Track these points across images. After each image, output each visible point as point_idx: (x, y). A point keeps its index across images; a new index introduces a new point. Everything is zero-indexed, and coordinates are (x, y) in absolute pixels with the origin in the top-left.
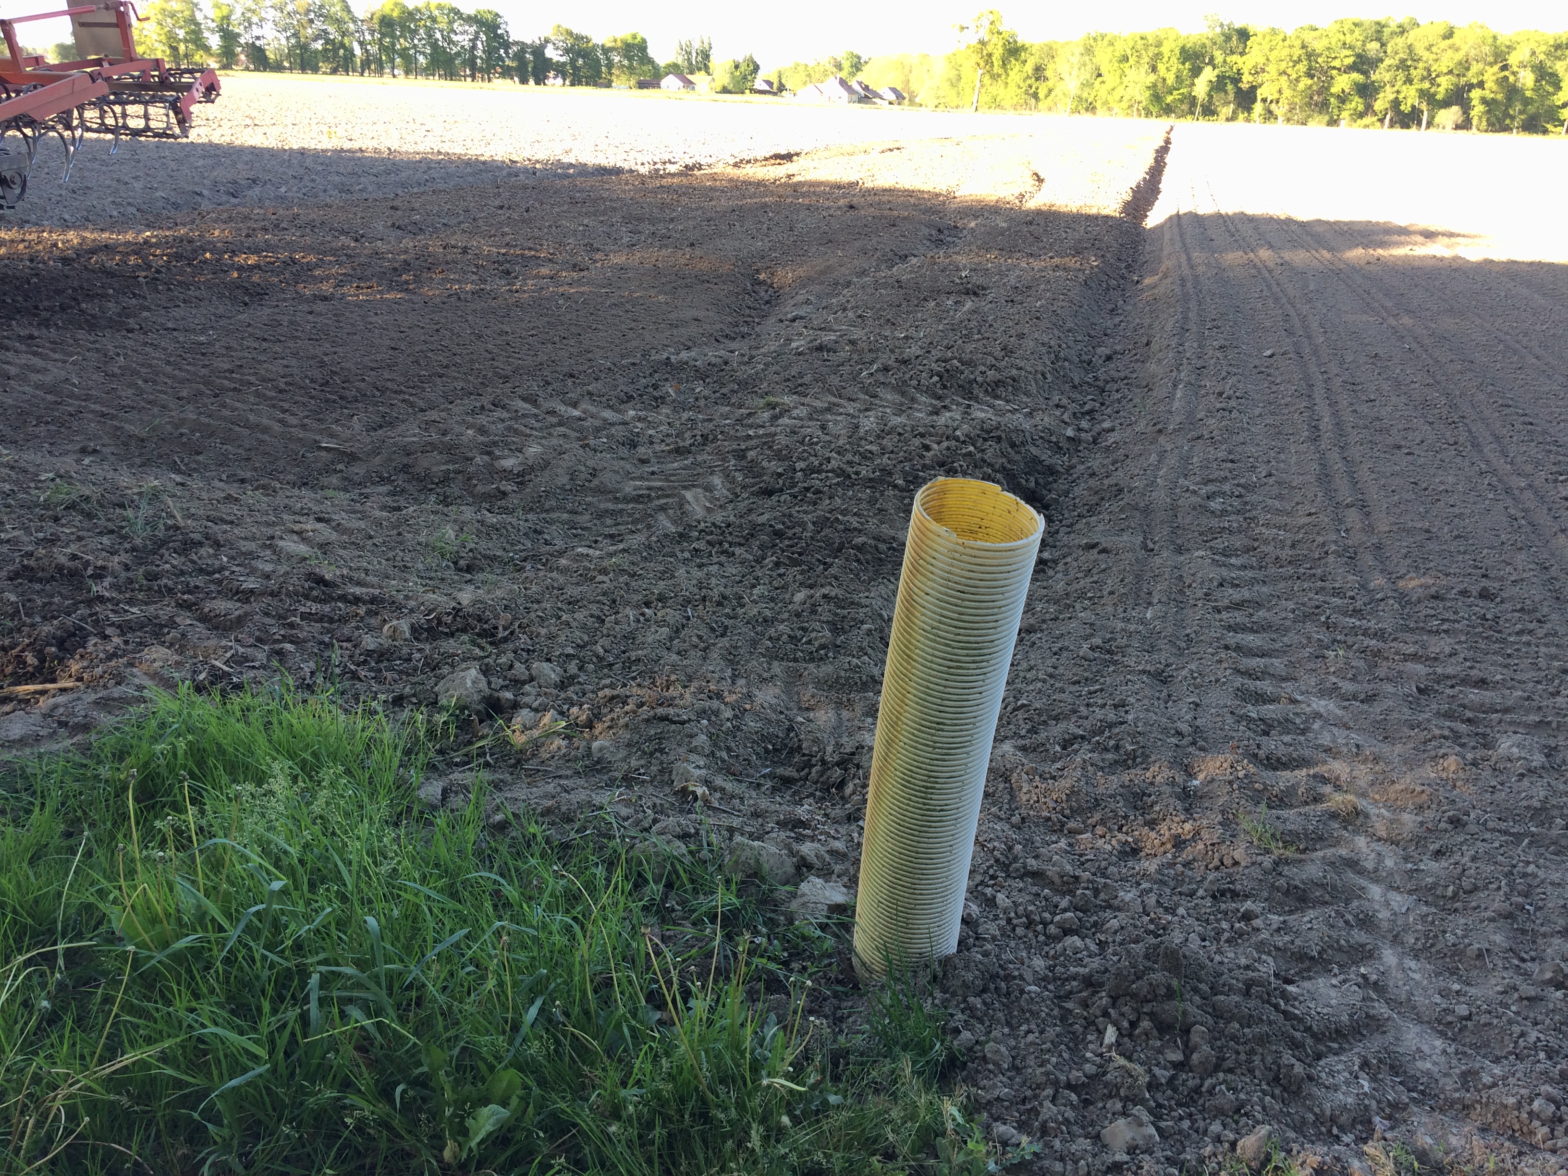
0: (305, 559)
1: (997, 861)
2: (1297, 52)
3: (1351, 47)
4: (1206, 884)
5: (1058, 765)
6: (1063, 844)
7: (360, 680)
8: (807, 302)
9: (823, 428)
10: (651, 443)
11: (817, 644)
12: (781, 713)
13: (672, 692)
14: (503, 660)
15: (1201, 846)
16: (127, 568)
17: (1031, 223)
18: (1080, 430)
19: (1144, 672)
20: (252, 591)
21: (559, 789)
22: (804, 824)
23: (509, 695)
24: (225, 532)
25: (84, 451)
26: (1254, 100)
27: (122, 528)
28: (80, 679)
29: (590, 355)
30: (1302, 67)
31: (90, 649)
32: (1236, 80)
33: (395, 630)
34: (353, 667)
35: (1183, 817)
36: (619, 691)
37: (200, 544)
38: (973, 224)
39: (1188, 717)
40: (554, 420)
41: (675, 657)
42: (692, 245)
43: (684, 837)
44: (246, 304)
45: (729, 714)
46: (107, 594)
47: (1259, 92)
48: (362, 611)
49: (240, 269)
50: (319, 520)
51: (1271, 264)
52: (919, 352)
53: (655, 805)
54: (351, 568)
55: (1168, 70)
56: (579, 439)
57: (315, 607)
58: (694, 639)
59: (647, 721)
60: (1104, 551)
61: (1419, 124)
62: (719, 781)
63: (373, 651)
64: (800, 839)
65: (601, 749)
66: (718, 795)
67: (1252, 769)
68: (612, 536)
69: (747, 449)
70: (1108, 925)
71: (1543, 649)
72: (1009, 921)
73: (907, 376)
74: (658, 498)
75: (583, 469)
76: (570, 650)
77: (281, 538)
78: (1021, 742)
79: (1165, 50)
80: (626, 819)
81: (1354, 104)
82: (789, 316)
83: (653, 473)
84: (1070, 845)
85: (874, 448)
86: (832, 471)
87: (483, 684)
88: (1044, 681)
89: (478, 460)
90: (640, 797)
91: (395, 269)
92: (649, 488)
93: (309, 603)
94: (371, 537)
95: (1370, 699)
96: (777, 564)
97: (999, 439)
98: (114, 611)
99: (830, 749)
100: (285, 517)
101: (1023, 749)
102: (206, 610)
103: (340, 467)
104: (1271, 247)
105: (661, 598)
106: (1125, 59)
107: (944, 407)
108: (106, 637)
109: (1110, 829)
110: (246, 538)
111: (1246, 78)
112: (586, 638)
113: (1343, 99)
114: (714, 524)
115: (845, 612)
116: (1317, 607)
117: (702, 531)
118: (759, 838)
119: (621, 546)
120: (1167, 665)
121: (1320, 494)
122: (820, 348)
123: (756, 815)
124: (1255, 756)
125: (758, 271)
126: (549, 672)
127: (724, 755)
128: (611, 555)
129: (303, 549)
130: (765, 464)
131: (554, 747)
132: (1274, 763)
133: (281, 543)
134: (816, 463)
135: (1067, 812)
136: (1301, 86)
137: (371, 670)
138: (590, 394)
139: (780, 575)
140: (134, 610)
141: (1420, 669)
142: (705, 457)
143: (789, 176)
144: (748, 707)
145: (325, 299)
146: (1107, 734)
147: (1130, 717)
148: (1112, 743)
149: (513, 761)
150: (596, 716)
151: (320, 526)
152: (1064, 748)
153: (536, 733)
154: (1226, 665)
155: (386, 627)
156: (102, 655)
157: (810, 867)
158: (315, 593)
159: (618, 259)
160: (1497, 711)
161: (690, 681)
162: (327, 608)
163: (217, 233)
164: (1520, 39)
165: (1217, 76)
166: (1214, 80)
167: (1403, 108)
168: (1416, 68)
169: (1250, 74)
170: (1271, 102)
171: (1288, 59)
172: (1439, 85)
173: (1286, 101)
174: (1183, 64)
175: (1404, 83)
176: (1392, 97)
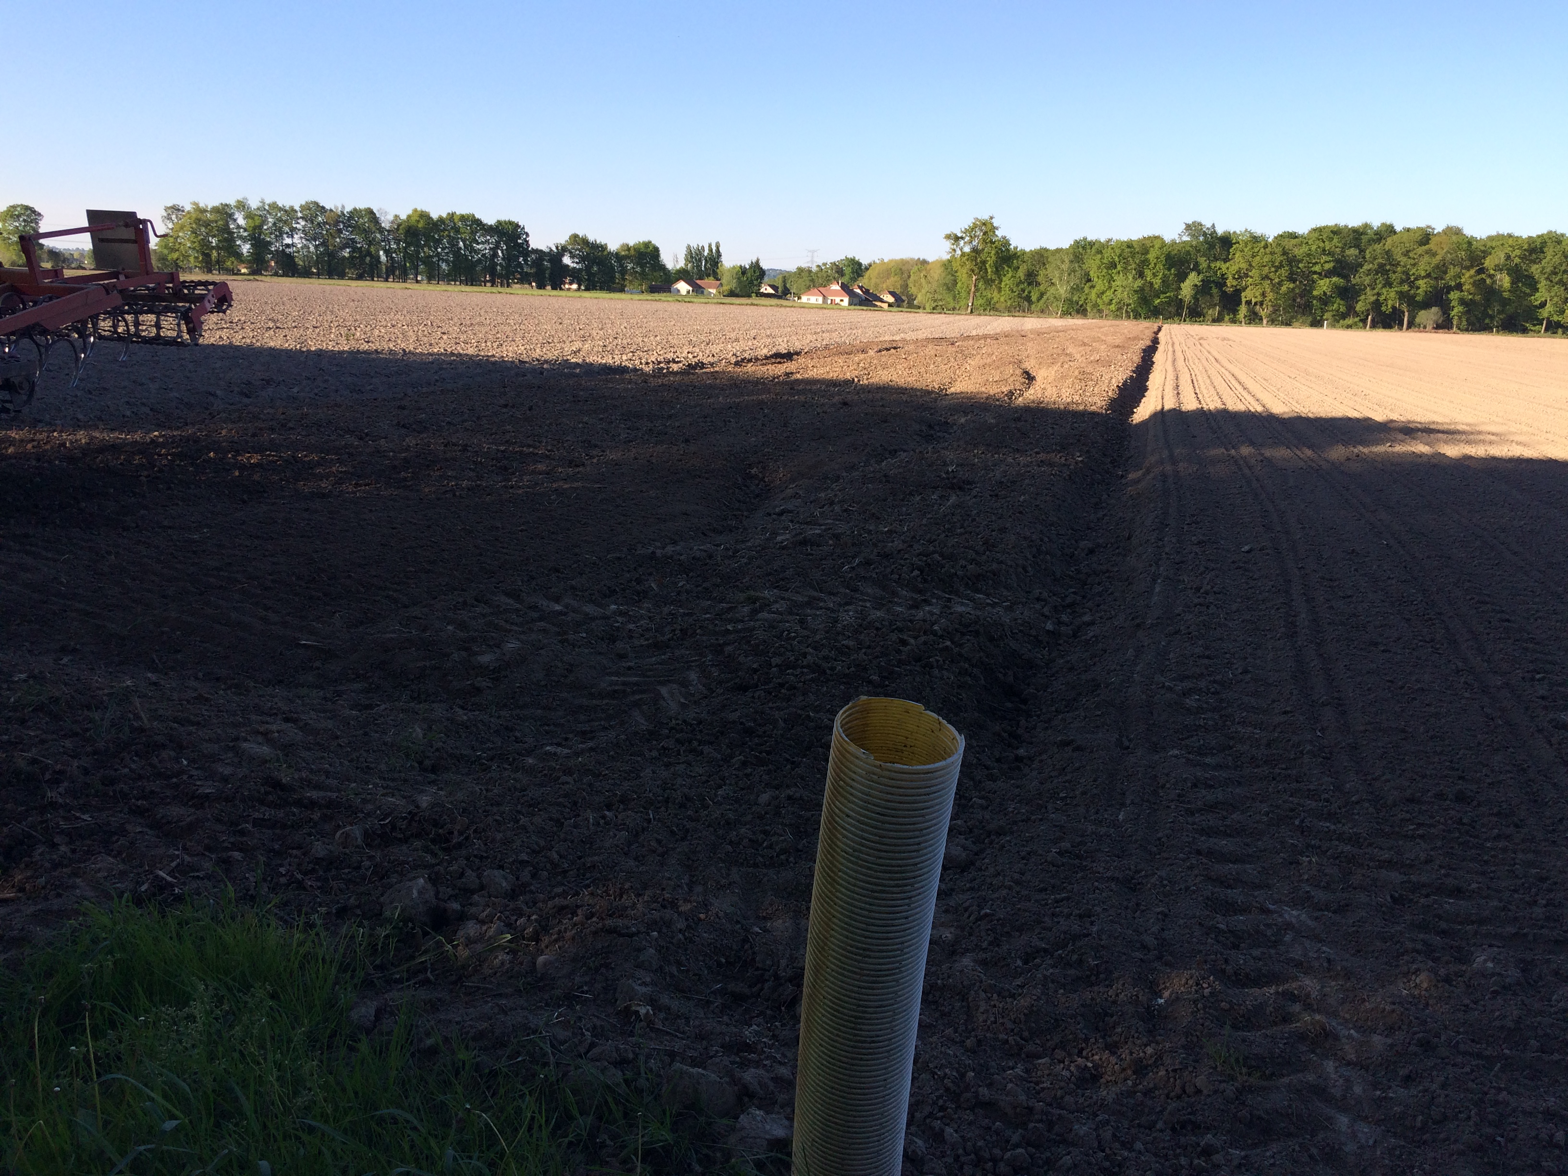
0: (266, 761)
1: (947, 1090)
2: (1279, 258)
3: (1330, 254)
4: (1165, 1113)
5: (1018, 982)
6: (1019, 1070)
7: (305, 889)
8: (796, 496)
9: (802, 622)
10: (631, 637)
11: (777, 849)
12: (738, 922)
13: (626, 901)
14: (454, 867)
15: (1162, 1073)
16: (86, 772)
17: (1018, 419)
18: (1060, 623)
19: (1113, 879)
20: (207, 796)
21: (496, 1010)
22: (748, 1048)
23: (456, 906)
24: (190, 734)
25: (64, 650)
26: (1240, 303)
27: (87, 730)
28: (22, 890)
29: (577, 550)
30: (1284, 272)
31: (36, 857)
32: (1221, 283)
33: (347, 835)
34: (299, 876)
35: (1145, 1040)
36: (569, 900)
37: (164, 746)
38: (963, 420)
39: (1155, 929)
40: (535, 615)
41: (632, 863)
42: (687, 441)
43: (621, 1063)
44: (244, 502)
45: (681, 924)
46: (60, 800)
47: (1243, 294)
48: (317, 815)
49: (242, 467)
50: (287, 720)
51: (1253, 461)
52: (901, 546)
53: (595, 1027)
54: (311, 771)
55: (1154, 275)
56: (558, 634)
57: (268, 813)
58: (654, 844)
59: (595, 933)
60: (1078, 749)
61: (1401, 325)
62: (665, 1000)
63: (322, 859)
64: (744, 1065)
65: (545, 964)
66: (662, 1015)
67: (1218, 986)
68: (584, 733)
69: (726, 644)
70: (1061, 1162)
71: (1520, 856)
72: (957, 1158)
73: (889, 570)
74: (634, 693)
75: (560, 665)
76: (524, 857)
77: (246, 740)
78: (982, 955)
79: (1151, 256)
80: (562, 1043)
81: (1336, 306)
82: (777, 510)
83: (629, 668)
84: (1027, 1071)
85: (851, 643)
86: (808, 666)
87: (430, 894)
88: (1010, 888)
89: (455, 656)
90: (580, 1018)
91: (395, 467)
92: (624, 684)
93: (263, 809)
94: (337, 737)
95: (1342, 909)
96: (744, 764)
97: (977, 633)
98: (65, 818)
99: (783, 962)
100: (254, 717)
101: (984, 963)
102: (159, 816)
103: (318, 664)
104: (1252, 443)
105: (624, 800)
106: (1113, 265)
107: (925, 601)
108: (54, 846)
109: (1070, 1055)
110: (210, 740)
111: (1230, 282)
112: (542, 843)
113: (1325, 301)
114: (684, 721)
115: (809, 814)
116: (1292, 810)
117: (672, 728)
118: (702, 1065)
119: (591, 744)
120: (1137, 872)
121: (1295, 692)
122: (804, 542)
123: (700, 1037)
124: (1223, 971)
125: (750, 466)
126: (500, 879)
127: (674, 970)
128: (577, 754)
129: (265, 750)
130: (741, 659)
131: (497, 962)
132: (1242, 980)
133: (245, 745)
134: (792, 658)
135: (1026, 1034)
136: (1284, 289)
137: (318, 879)
138: (573, 588)
139: (747, 776)
140: (86, 817)
141: (1395, 877)
142: (683, 651)
143: (787, 374)
144: (702, 916)
145: (323, 496)
146: (1070, 947)
147: (1095, 929)
148: (1075, 957)
149: (454, 978)
150: (544, 928)
151: (285, 726)
152: (1026, 962)
153: (479, 947)
154: (1196, 872)
155: (338, 834)
156: (47, 865)
157: (751, 1096)
158: (270, 798)
159: (612, 456)
160: (1473, 923)
161: (645, 889)
162: (281, 814)
163: (224, 432)
164: (1494, 245)
165: (1203, 281)
166: (1199, 284)
167: (1383, 309)
168: (1394, 272)
169: (1234, 278)
170: (1256, 304)
171: (1270, 264)
172: (1418, 288)
173: (1270, 304)
174: (1169, 270)
175: (1384, 286)
176: (1373, 299)
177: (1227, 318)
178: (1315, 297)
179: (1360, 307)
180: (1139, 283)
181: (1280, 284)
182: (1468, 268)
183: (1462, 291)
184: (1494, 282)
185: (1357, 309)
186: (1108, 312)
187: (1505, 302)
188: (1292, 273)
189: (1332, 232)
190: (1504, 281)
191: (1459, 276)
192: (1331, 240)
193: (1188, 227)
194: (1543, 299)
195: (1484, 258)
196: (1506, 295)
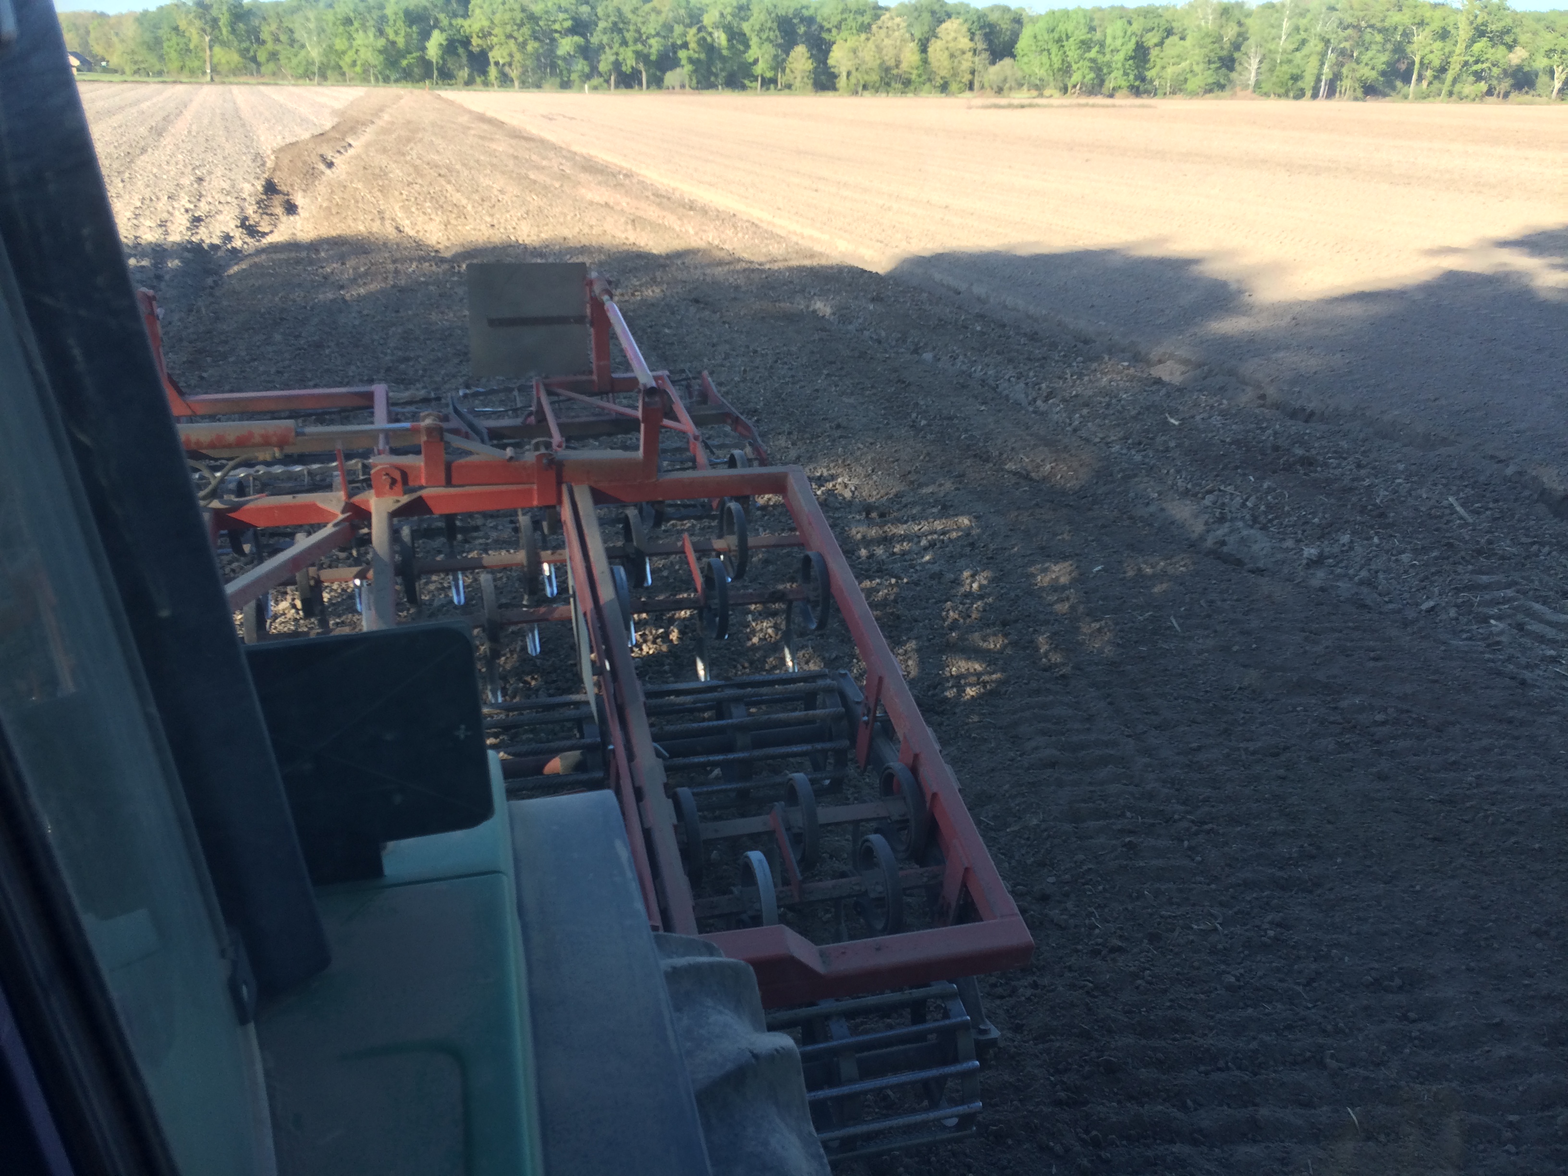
3: (566, 11)
26: (488, 64)
30: (526, 30)
32: (466, 42)
47: (490, 55)
55: (396, 33)
61: (640, 84)
79: (389, 11)
81: (580, 66)
111: (475, 41)
113: (569, 61)
136: (529, 48)
165: (447, 40)
166: (445, 43)
167: (624, 69)
168: (628, 31)
169: (478, 37)
170: (504, 65)
171: (512, 22)
172: (650, 47)
173: (519, 64)
174: (410, 27)
175: (621, 45)
176: (612, 58)
177: (478, 80)
178: (559, 57)
179: (603, 67)
180: (381, 42)
181: (525, 44)
182: (690, 26)
183: (688, 50)
184: (713, 40)
185: (600, 69)
186: (352, 75)
187: (723, 59)
188: (534, 32)
190: (721, 38)
191: (684, 34)
194: (756, 56)
195: (701, 15)
196: (725, 52)
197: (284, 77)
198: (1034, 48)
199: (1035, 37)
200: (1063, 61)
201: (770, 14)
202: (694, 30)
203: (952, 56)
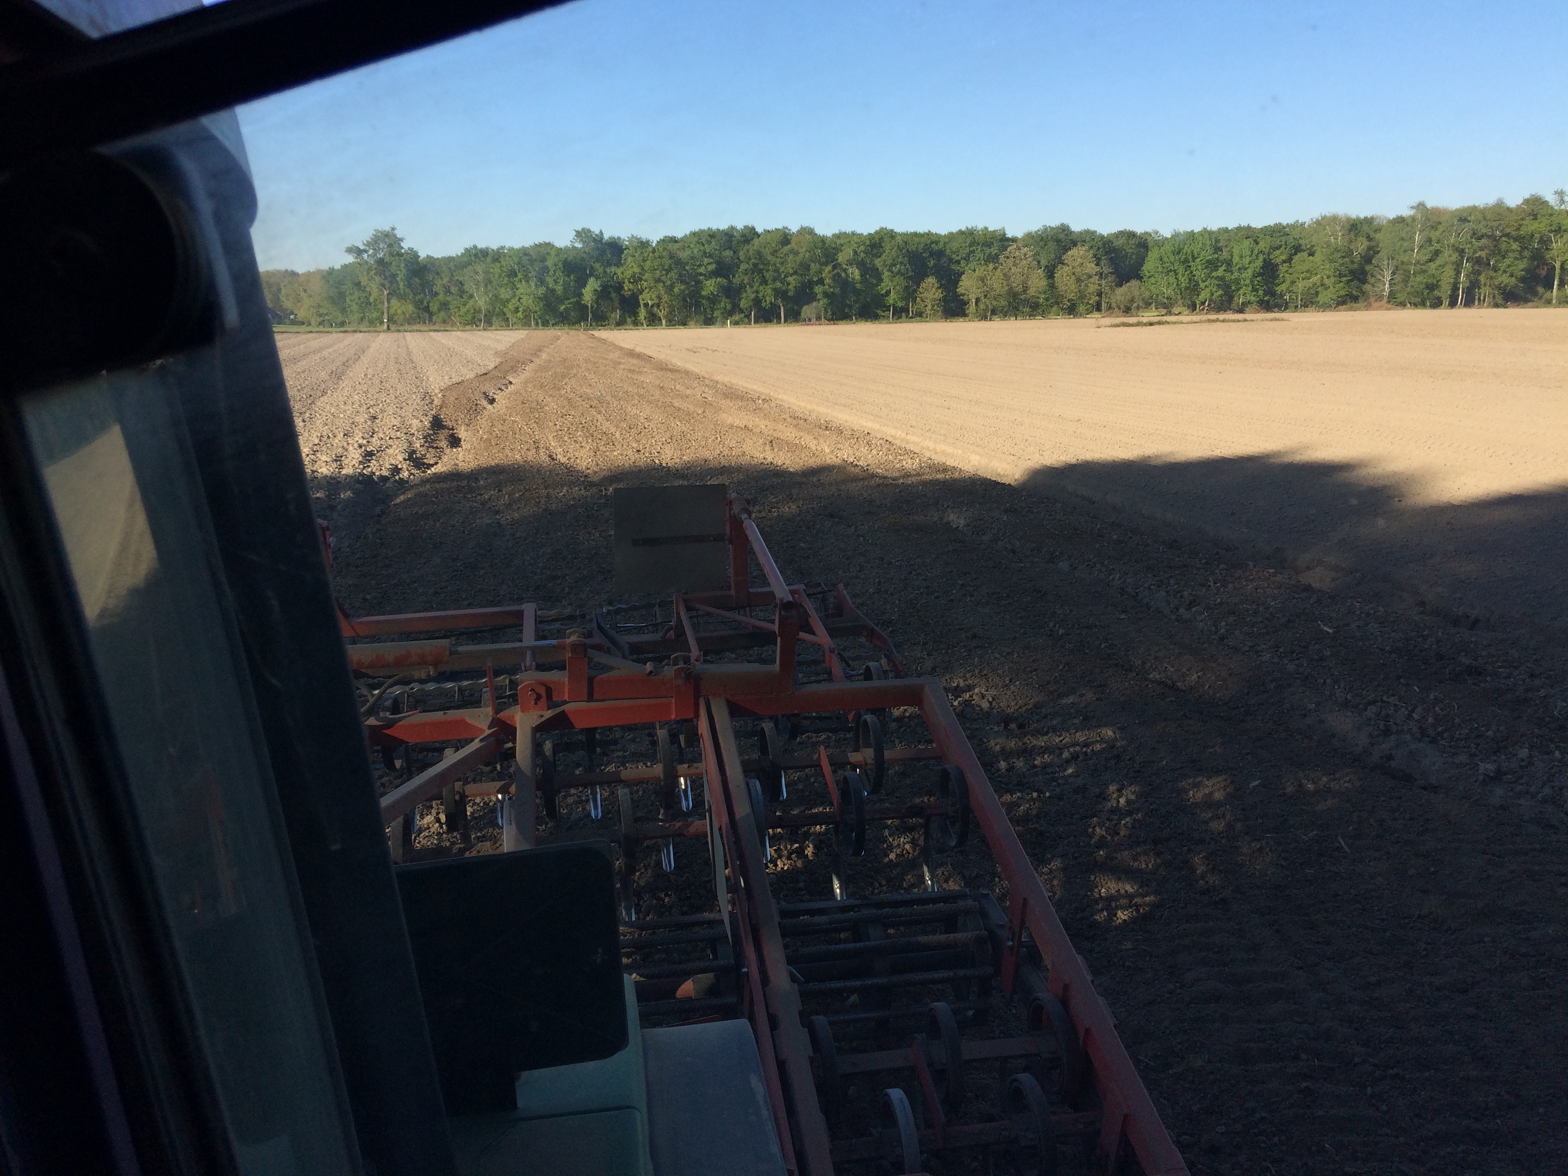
3: (711, 256)
26: (639, 305)
47: (640, 297)
55: (556, 282)
61: (779, 319)
79: (549, 263)
81: (723, 304)
111: (627, 286)
164: (842, 242)
165: (601, 286)
166: (599, 289)
167: (763, 305)
168: (768, 271)
169: (630, 282)
170: (652, 306)
171: (660, 267)
172: (788, 284)
173: (666, 305)
174: (569, 276)
175: (761, 284)
176: (753, 296)
177: (629, 320)
178: (703, 297)
179: (743, 304)
180: (542, 290)
181: (672, 286)
182: (826, 264)
183: (824, 285)
184: (848, 275)
185: (741, 306)
186: (515, 320)
187: (857, 292)
188: (680, 276)
189: (709, 235)
190: (855, 273)
191: (820, 272)
192: (709, 243)
193: (578, 234)
194: (888, 288)
195: (836, 254)
196: (858, 286)
197: (453, 324)
198: (1160, 269)
199: (1161, 260)
200: (1190, 280)
201: (901, 251)
202: (829, 268)
203: (1079, 280)
